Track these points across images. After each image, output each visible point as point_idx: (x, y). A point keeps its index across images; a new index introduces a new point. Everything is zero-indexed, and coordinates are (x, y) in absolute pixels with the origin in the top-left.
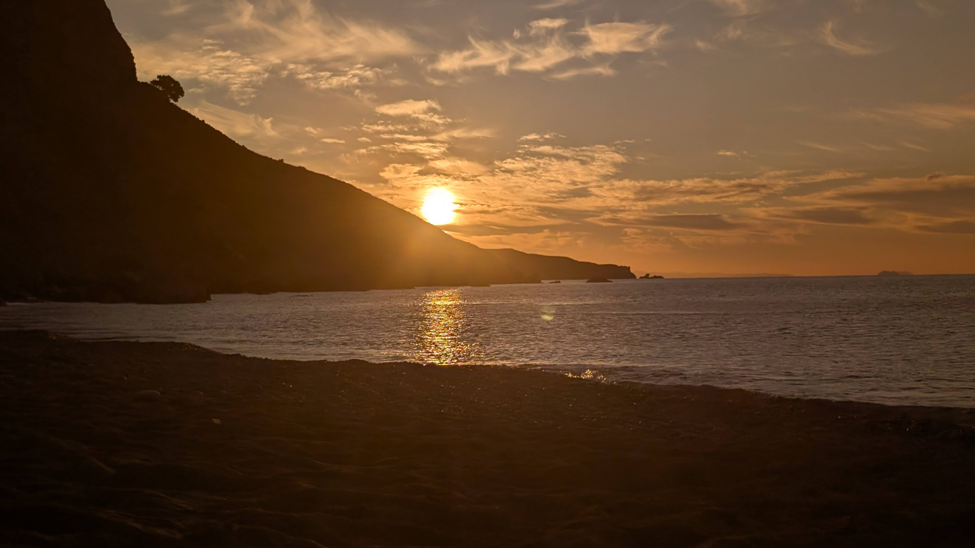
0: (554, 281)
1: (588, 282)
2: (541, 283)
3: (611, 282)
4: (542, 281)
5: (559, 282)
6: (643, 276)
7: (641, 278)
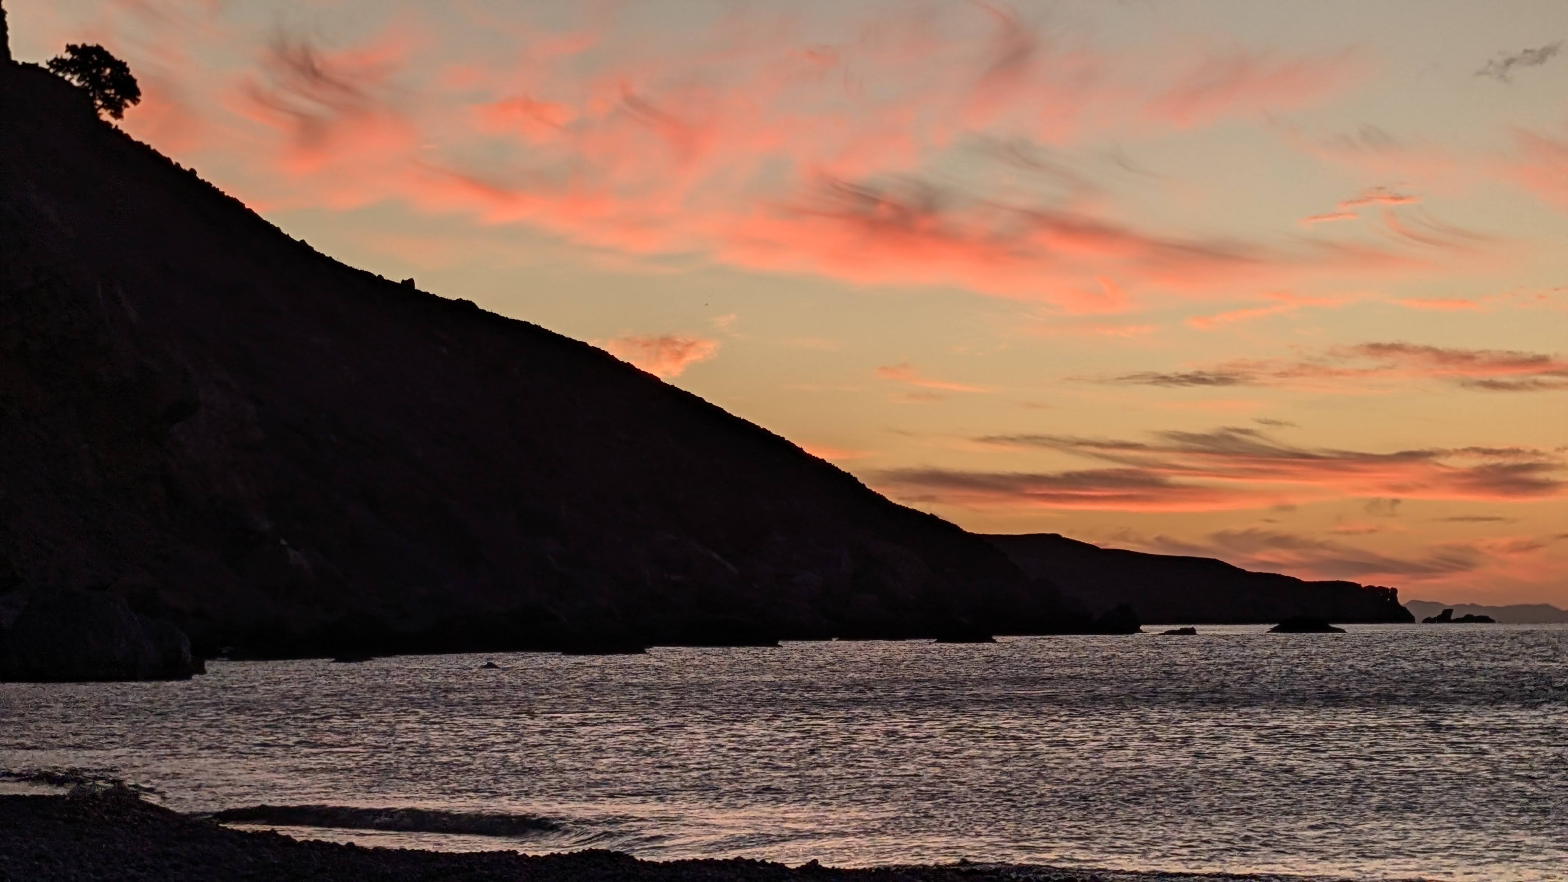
0: (1178, 627)
1: (1273, 630)
2: (1141, 631)
3: (1342, 631)
4: (1142, 628)
6: (1433, 617)
7: (1428, 621)
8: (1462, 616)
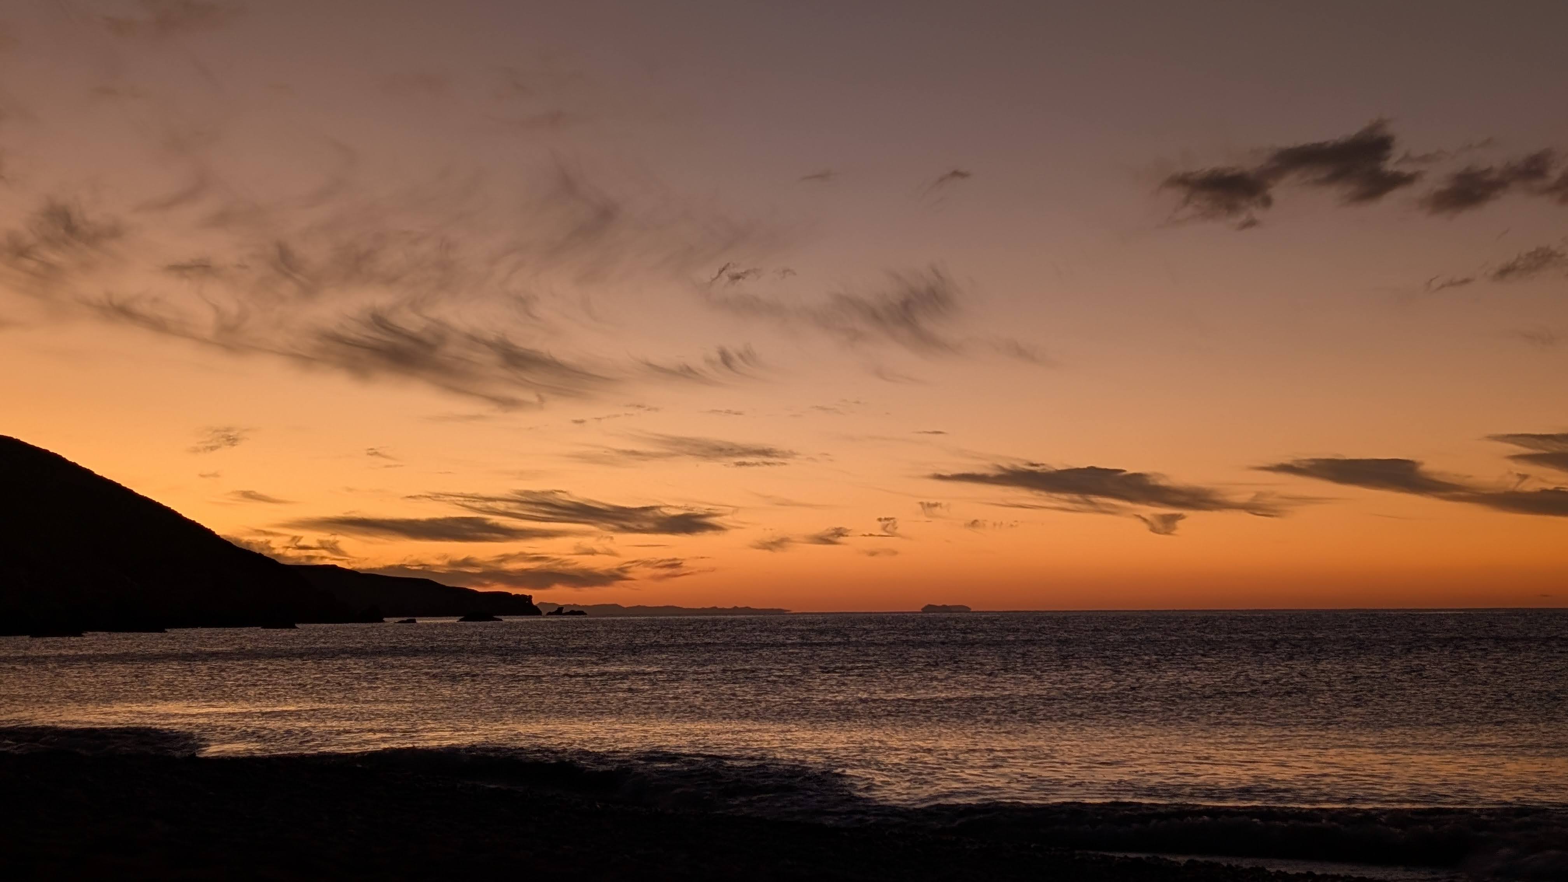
0: (405, 619)
1: (461, 620)
2: (383, 621)
3: (501, 620)
4: (385, 619)
5: (414, 621)
6: (552, 611)
7: (550, 614)
8: (569, 611)
